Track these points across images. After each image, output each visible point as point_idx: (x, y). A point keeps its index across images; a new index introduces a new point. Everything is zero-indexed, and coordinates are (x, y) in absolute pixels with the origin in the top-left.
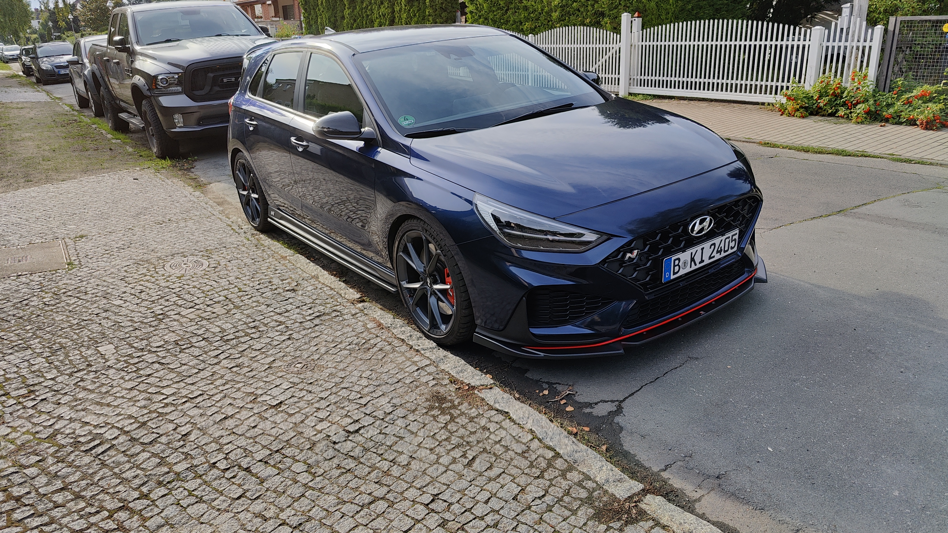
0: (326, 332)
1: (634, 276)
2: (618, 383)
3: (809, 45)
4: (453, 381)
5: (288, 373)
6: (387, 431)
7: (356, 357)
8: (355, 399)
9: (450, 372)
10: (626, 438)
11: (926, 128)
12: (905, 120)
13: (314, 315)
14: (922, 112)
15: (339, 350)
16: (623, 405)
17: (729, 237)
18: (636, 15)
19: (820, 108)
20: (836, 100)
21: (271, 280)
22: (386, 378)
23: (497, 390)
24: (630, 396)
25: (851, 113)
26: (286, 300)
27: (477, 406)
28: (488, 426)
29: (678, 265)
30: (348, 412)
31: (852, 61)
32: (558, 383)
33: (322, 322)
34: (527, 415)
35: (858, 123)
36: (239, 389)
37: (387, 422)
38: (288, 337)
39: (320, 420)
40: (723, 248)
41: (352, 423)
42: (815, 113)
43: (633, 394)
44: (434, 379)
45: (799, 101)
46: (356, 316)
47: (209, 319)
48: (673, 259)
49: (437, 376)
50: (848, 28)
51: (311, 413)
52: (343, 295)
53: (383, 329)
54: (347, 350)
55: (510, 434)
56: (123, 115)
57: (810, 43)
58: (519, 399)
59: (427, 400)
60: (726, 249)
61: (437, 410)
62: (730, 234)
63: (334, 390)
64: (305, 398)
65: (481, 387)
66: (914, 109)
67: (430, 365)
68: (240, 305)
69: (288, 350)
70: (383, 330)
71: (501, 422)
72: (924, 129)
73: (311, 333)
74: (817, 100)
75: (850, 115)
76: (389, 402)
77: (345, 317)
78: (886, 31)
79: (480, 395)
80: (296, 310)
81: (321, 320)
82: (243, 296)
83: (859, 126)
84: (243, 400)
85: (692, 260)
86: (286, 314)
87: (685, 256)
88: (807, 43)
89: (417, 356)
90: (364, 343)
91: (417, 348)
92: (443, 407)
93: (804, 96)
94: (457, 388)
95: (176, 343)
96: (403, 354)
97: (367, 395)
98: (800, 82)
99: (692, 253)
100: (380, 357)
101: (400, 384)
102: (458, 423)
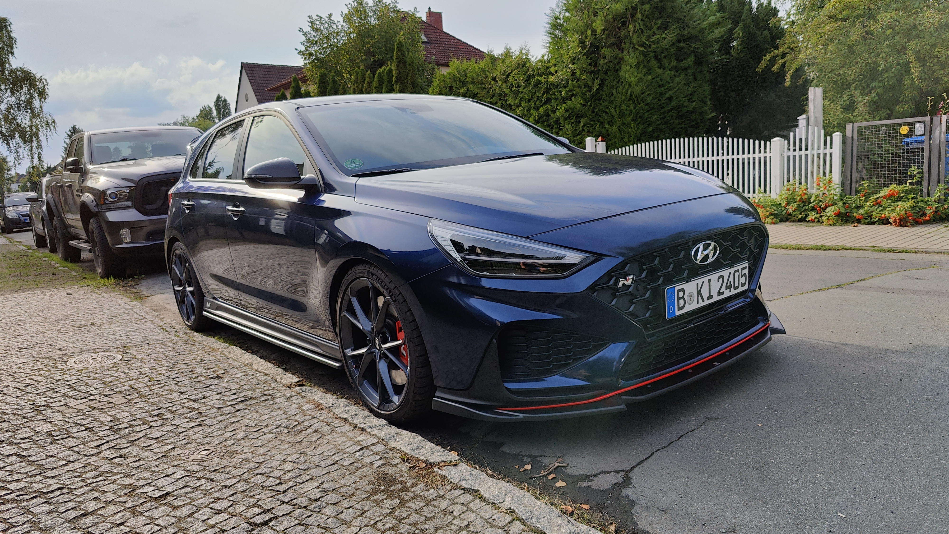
0: (249, 416)
1: (631, 309)
2: (620, 451)
3: (770, 157)
4: (406, 459)
5: (188, 462)
6: (310, 521)
7: (283, 441)
8: (273, 486)
9: (403, 449)
10: (641, 514)
11: (901, 226)
12: (877, 219)
13: (238, 400)
14: (893, 211)
15: (262, 434)
16: (631, 475)
17: (738, 271)
18: (600, 139)
19: (790, 214)
20: (804, 206)
21: (193, 370)
22: (318, 460)
23: (464, 468)
24: (638, 464)
25: (821, 217)
26: (207, 387)
27: (437, 485)
28: (451, 509)
29: (683, 298)
30: (259, 500)
31: (814, 169)
32: (543, 456)
33: (246, 407)
34: (503, 492)
35: (831, 225)
36: (114, 481)
37: (311, 511)
38: (199, 423)
39: (216, 511)
40: (732, 283)
41: (261, 514)
42: (785, 219)
43: (642, 462)
44: (381, 459)
45: (768, 209)
46: (291, 399)
47: (102, 409)
48: (677, 289)
49: (386, 455)
50: (807, 138)
51: (206, 504)
52: (278, 380)
53: (322, 409)
54: (273, 433)
55: (481, 517)
56: (73, 243)
57: (771, 155)
58: (492, 476)
59: (370, 483)
60: (736, 285)
61: (382, 494)
62: (739, 268)
63: (245, 477)
64: (202, 488)
65: (443, 464)
66: (885, 208)
67: (378, 443)
68: (147, 394)
69: (194, 437)
70: (322, 411)
71: (469, 503)
72: (898, 226)
73: (230, 418)
74: (785, 207)
75: (820, 219)
76: (317, 487)
77: (278, 400)
78: (844, 137)
79: (440, 472)
80: (216, 395)
81: (246, 405)
82: (153, 385)
83: (832, 228)
84: (115, 493)
85: (699, 293)
86: (203, 401)
87: (690, 287)
88: (768, 155)
89: (362, 435)
90: (296, 426)
91: (362, 426)
92: (390, 490)
93: (772, 203)
94: (410, 467)
95: (50, 434)
96: (344, 434)
97: (289, 480)
98: (765, 191)
99: (698, 284)
100: (314, 439)
101: (336, 467)
102: (410, 507)
